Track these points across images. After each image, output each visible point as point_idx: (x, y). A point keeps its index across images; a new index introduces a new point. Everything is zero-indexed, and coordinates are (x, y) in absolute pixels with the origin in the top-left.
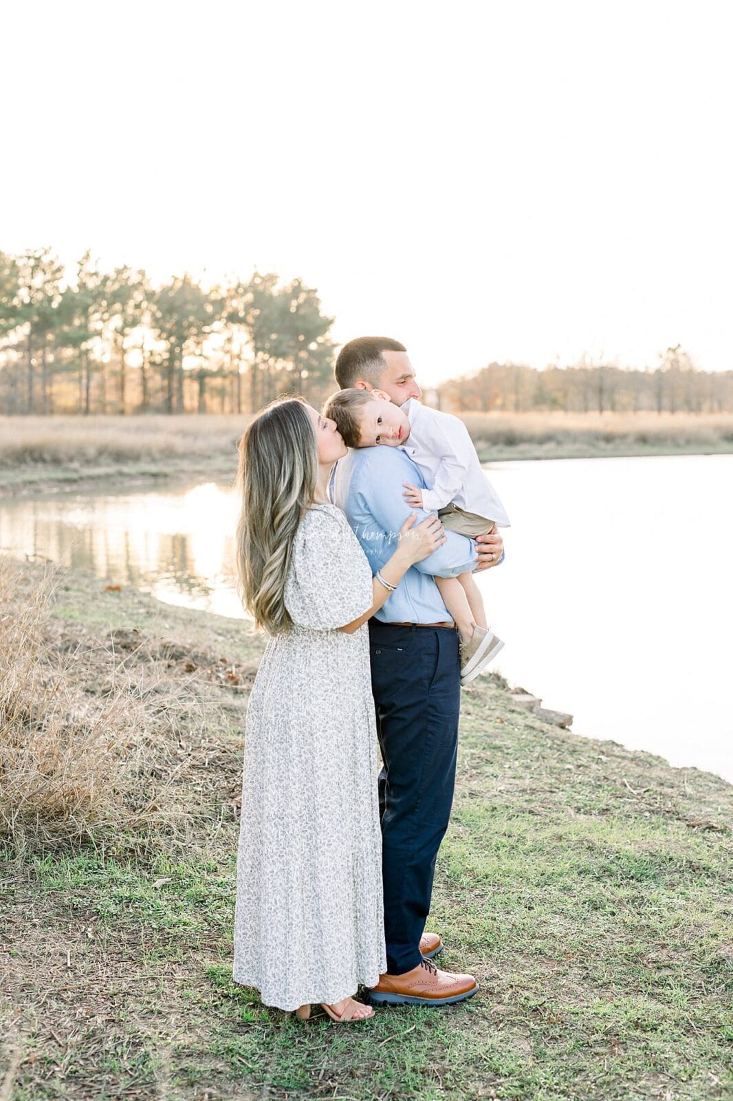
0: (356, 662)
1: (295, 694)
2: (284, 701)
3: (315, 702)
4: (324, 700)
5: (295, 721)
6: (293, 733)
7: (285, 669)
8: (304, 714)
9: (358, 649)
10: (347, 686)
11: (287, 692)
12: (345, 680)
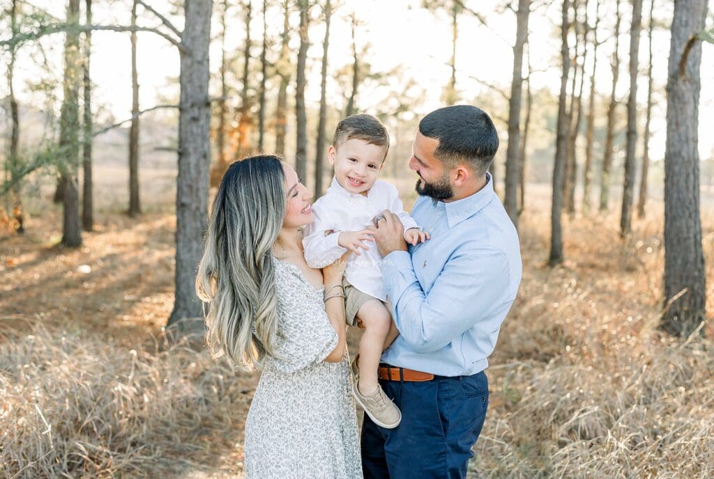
4: (280, 436)
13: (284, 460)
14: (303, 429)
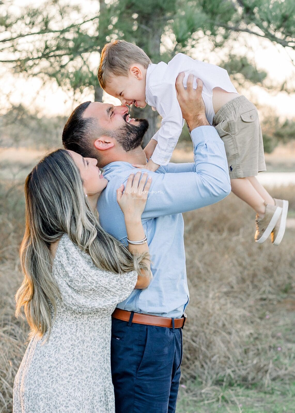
0: (99, 357)
1: (45, 374)
2: (36, 378)
3: (61, 382)
4: (68, 382)
5: (43, 395)
6: (41, 404)
7: (38, 352)
8: (51, 390)
9: (101, 347)
10: (90, 375)
11: (39, 371)
12: (88, 370)
13: (72, 401)
14: (86, 376)
